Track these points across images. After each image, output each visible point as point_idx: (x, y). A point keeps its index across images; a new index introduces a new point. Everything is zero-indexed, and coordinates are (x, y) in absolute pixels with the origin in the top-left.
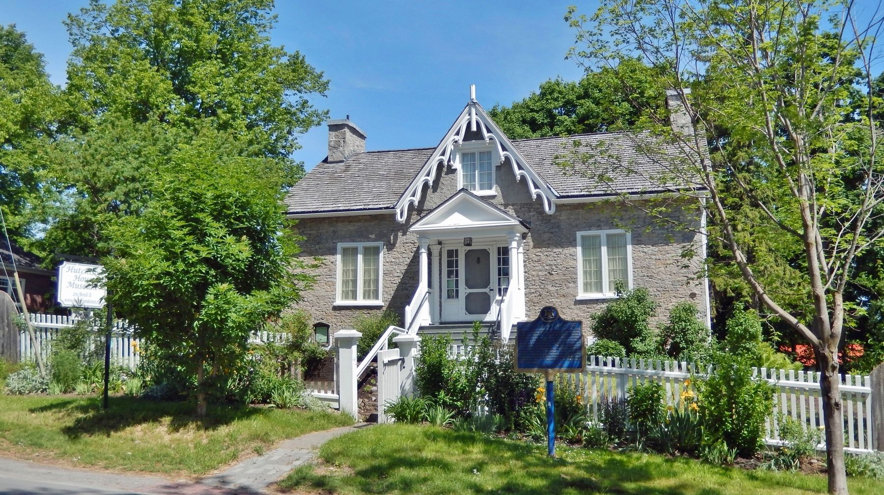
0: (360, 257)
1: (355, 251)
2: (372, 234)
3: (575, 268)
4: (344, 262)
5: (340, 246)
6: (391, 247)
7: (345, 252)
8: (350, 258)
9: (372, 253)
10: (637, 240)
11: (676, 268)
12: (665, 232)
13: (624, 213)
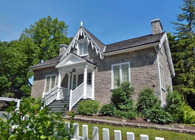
1: (50, 78)
2: (54, 72)
3: (111, 78)
5: (46, 76)
7: (47, 78)
8: (48, 80)
9: (54, 78)
10: (132, 66)
11: (147, 75)
12: (142, 62)
13: (127, 56)
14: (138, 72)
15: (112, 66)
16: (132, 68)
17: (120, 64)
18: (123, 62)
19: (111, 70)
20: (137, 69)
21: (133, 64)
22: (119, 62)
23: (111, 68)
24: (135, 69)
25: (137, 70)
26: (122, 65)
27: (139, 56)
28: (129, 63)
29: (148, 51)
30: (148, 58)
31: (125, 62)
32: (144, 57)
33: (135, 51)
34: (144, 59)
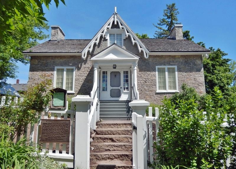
0: (65, 73)
1: (63, 70)
2: (70, 63)
3: (155, 80)
4: (58, 75)
5: (56, 68)
7: (58, 70)
8: (60, 73)
9: (70, 71)
10: (179, 70)
11: (194, 81)
12: (190, 68)
13: (174, 60)
14: (186, 77)
15: (157, 67)
16: (179, 73)
17: (166, 67)
18: (169, 65)
19: (155, 71)
20: (184, 74)
22: (165, 65)
23: (155, 69)
24: (182, 74)
25: (184, 75)
26: (168, 69)
27: (186, 61)
29: (195, 58)
30: (195, 65)
31: (171, 65)
32: (191, 63)
33: (182, 56)
34: (191, 65)
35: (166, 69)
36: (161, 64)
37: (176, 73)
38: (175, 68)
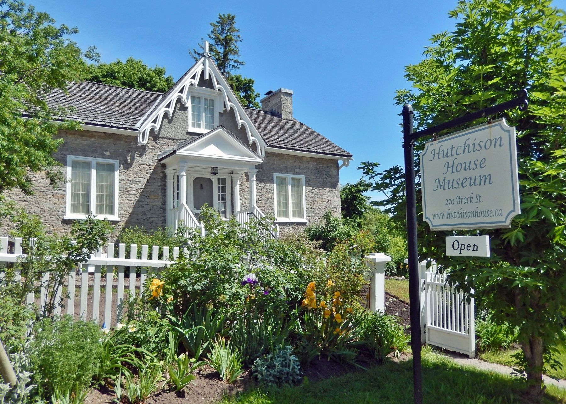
0: (94, 172)
2: (107, 151)
3: (273, 199)
5: (71, 158)
6: (127, 166)
8: (81, 171)
9: (105, 170)
10: (308, 184)
11: (328, 204)
12: (322, 180)
13: (300, 164)
14: (317, 196)
15: (275, 175)
16: (308, 188)
17: (289, 176)
18: (293, 174)
19: (273, 183)
20: (315, 190)
21: (309, 181)
22: (287, 172)
23: (273, 179)
24: (312, 191)
25: (315, 192)
26: (293, 179)
27: (317, 169)
28: (303, 177)
29: (329, 165)
30: (329, 177)
31: (297, 173)
32: (325, 173)
33: (312, 159)
34: (324, 176)
35: (289, 181)
36: (281, 171)
37: (304, 188)
38: (301, 178)
